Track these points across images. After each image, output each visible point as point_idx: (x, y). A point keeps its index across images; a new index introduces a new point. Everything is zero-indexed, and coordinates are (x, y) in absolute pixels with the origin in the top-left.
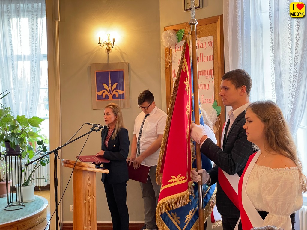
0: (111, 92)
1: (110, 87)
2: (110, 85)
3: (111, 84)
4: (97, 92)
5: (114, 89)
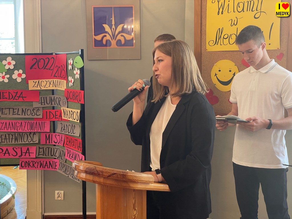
0: (114, 36)
1: (113, 29)
2: (113, 27)
3: (115, 25)
4: (95, 35)
5: (119, 33)
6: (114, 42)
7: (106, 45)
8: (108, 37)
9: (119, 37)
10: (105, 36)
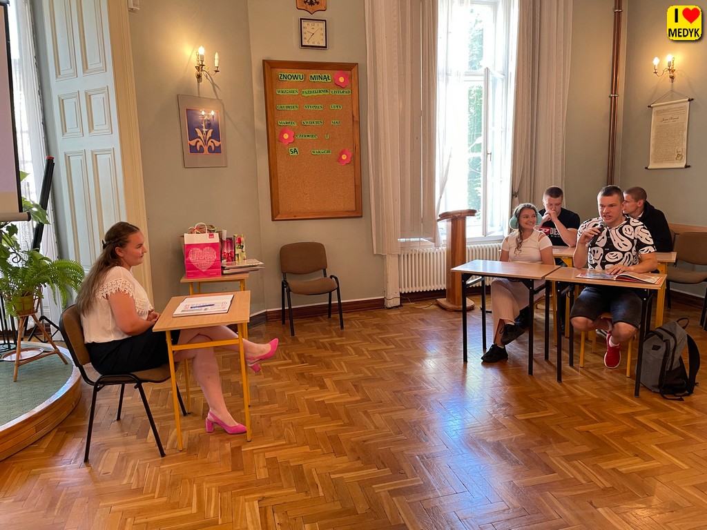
0: (206, 142)
1: (204, 134)
2: (204, 132)
4: (189, 140)
5: (210, 138)
6: (206, 148)
7: (199, 152)
8: (201, 143)
9: (210, 143)
10: (198, 141)
